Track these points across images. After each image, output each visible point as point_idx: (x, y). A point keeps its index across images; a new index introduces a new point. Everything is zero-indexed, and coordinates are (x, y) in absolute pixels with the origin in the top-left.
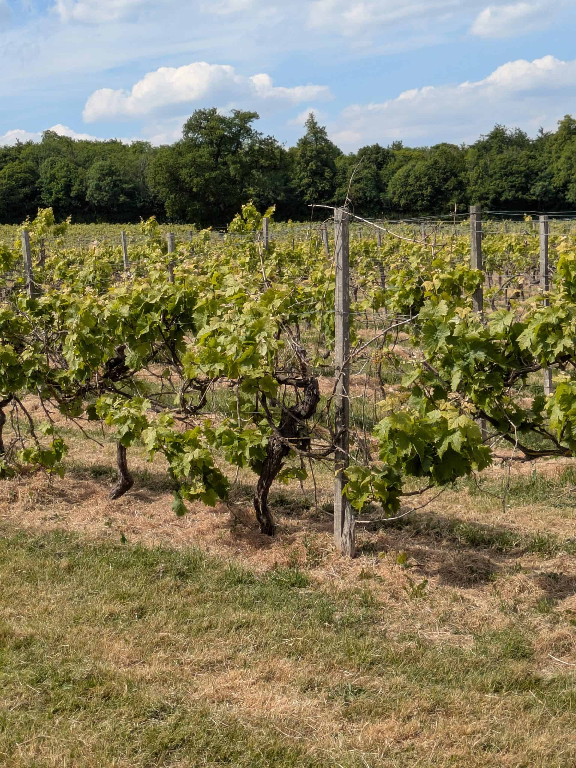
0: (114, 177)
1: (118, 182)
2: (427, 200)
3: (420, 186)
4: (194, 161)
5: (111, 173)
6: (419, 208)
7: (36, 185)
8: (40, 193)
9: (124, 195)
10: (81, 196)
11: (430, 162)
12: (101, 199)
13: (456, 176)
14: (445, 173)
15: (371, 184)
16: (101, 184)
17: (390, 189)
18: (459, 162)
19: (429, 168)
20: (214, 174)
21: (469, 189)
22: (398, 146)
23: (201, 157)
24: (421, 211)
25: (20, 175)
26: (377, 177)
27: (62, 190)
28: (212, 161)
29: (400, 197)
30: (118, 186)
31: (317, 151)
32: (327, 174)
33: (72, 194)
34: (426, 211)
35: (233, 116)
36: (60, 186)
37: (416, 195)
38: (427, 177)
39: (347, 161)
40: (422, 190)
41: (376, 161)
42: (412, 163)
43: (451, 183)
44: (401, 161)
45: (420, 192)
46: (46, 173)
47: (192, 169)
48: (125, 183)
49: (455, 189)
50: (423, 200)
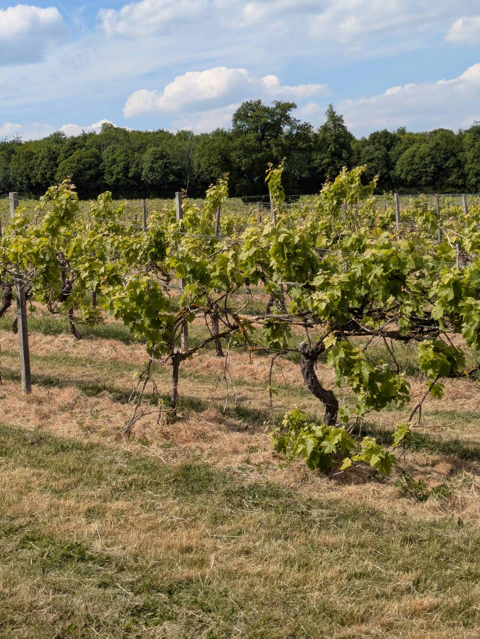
0: (165, 160)
1: (168, 165)
2: (431, 176)
3: (424, 164)
4: (242, 145)
5: (162, 157)
6: (423, 183)
7: (100, 168)
8: (103, 174)
9: (173, 175)
10: (137, 177)
11: (432, 144)
12: (155, 179)
13: (455, 156)
14: (445, 154)
15: (382, 163)
16: (154, 166)
17: (398, 167)
18: (457, 144)
19: (432, 149)
20: (259, 155)
21: (467, 167)
22: (402, 131)
23: (248, 141)
24: (425, 185)
25: (87, 160)
26: (386, 157)
27: (122, 172)
28: (258, 144)
29: (407, 174)
30: (168, 167)
31: (336, 136)
32: (345, 155)
33: (130, 175)
34: (430, 186)
35: (274, 106)
36: (119, 168)
37: (420, 172)
38: (430, 157)
39: (360, 144)
40: (426, 168)
41: (384, 144)
42: (416, 145)
43: (451, 162)
44: (407, 144)
45: (424, 170)
46: (108, 158)
47: (242, 151)
48: (174, 165)
49: (454, 167)
50: (427, 176)
